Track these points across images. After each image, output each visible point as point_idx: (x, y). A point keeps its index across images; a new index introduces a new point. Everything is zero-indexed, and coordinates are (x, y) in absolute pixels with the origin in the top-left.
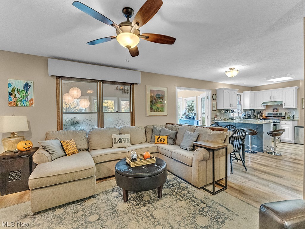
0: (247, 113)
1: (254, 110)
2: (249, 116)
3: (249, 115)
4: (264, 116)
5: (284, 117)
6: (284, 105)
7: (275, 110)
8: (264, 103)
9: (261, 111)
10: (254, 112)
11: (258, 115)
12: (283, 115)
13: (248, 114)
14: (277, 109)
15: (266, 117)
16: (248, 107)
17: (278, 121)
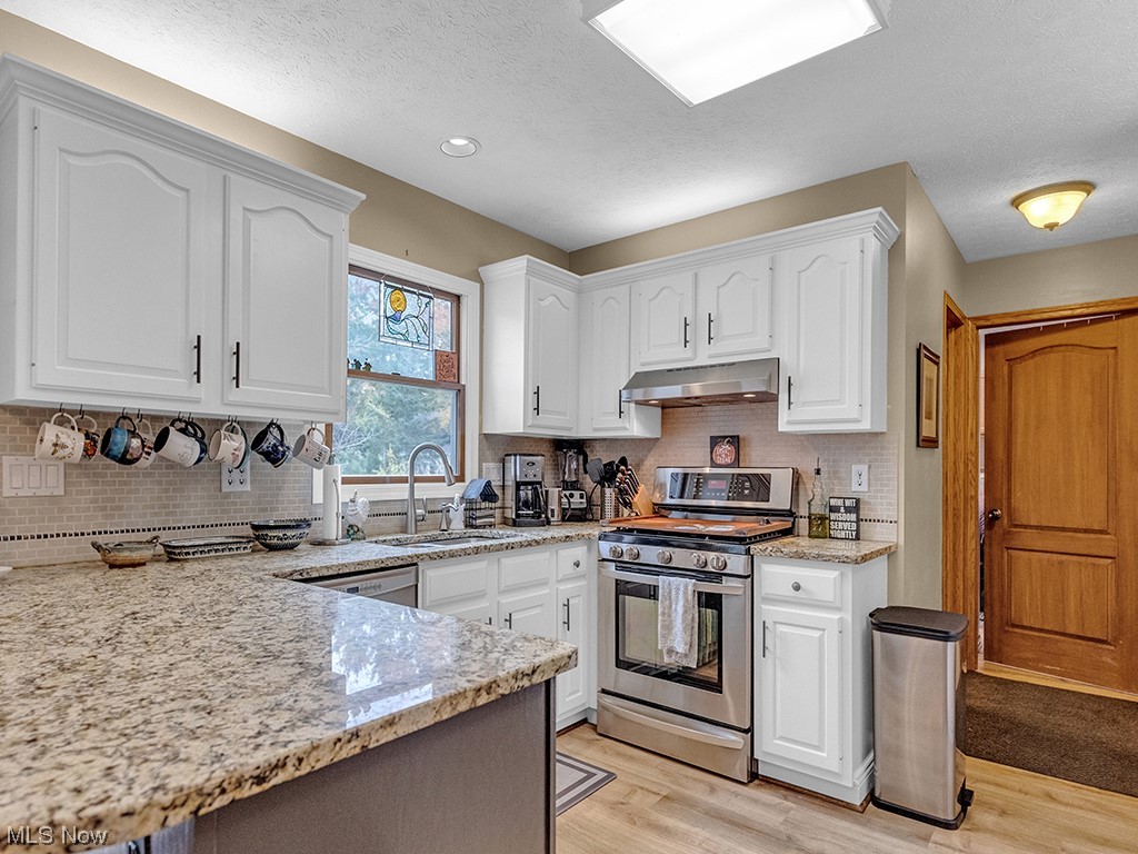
0: (515, 469)
1: (580, 446)
2: (526, 504)
3: (527, 493)
4: (641, 499)
5: (790, 513)
6: (783, 398)
7: (725, 452)
8: (640, 380)
9: (623, 461)
10: (581, 471)
11: (603, 494)
12: (780, 498)
13: (518, 485)
14: (735, 441)
15: (660, 510)
16: (511, 416)
17: (737, 563)
